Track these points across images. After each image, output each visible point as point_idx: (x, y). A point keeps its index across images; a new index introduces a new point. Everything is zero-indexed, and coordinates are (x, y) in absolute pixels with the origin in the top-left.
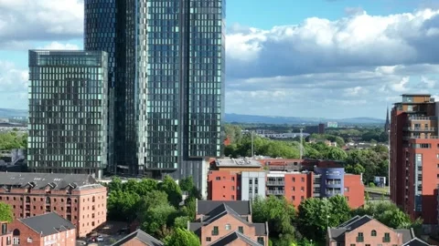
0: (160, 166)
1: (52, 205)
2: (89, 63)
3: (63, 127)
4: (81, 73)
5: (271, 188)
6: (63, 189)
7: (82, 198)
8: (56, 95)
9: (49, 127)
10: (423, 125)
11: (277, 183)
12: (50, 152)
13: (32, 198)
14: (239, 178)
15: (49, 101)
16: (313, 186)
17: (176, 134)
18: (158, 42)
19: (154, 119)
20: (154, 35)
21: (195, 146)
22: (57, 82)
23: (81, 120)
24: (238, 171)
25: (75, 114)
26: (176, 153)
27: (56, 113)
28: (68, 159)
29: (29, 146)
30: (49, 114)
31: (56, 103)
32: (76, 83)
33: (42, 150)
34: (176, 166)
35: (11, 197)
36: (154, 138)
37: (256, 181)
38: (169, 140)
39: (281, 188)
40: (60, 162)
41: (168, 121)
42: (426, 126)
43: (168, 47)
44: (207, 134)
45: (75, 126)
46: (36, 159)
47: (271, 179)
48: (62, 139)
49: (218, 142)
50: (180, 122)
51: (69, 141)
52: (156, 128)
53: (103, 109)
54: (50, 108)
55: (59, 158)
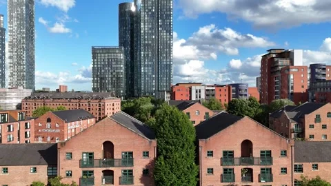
0: (147, 94)
1: (91, 107)
2: (117, 52)
3: (106, 79)
5: (207, 95)
6: (96, 99)
7: (106, 104)
8: (103, 65)
9: (101, 79)
11: (211, 92)
12: (101, 89)
13: (81, 104)
14: (191, 88)
15: (101, 68)
16: (232, 94)
17: (154, 81)
18: (146, 42)
20: (144, 40)
22: (104, 60)
23: (114, 76)
24: (189, 85)
25: (112, 73)
26: (154, 89)
27: (104, 73)
30: (101, 73)
31: (103, 68)
32: (112, 60)
34: (154, 94)
35: (71, 104)
36: (145, 82)
37: (200, 91)
38: (151, 83)
39: (213, 95)
41: (150, 76)
43: (150, 44)
44: (167, 80)
45: (112, 78)
47: (207, 90)
48: (106, 83)
51: (109, 84)
54: (101, 71)
55: (105, 91)
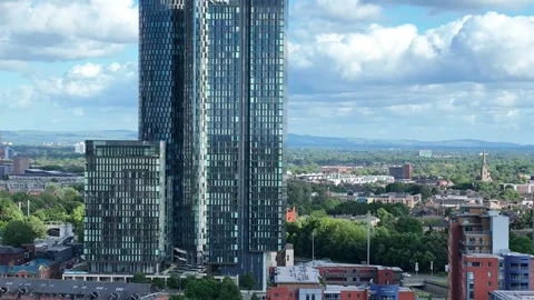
0: (220, 260)
2: (146, 153)
3: (120, 219)
4: (139, 164)
8: (113, 187)
9: (107, 219)
10: (477, 239)
12: (107, 246)
14: (297, 294)
15: (106, 193)
17: (236, 228)
18: (218, 132)
19: (213, 213)
20: (214, 125)
21: (256, 240)
22: (113, 173)
23: (139, 212)
24: (295, 287)
25: (133, 206)
26: (236, 247)
27: (113, 205)
28: (124, 252)
29: (86, 239)
30: (106, 206)
31: (113, 194)
32: (133, 175)
33: (99, 242)
34: (236, 260)
36: (214, 230)
37: (313, 298)
38: (229, 233)
40: (117, 256)
42: (481, 240)
43: (228, 137)
44: (268, 227)
45: (133, 219)
46: (93, 252)
47: (328, 297)
48: (119, 232)
49: (280, 235)
50: (240, 215)
51: (125, 234)
52: (215, 221)
53: (161, 202)
54: (107, 200)
55: (115, 251)
